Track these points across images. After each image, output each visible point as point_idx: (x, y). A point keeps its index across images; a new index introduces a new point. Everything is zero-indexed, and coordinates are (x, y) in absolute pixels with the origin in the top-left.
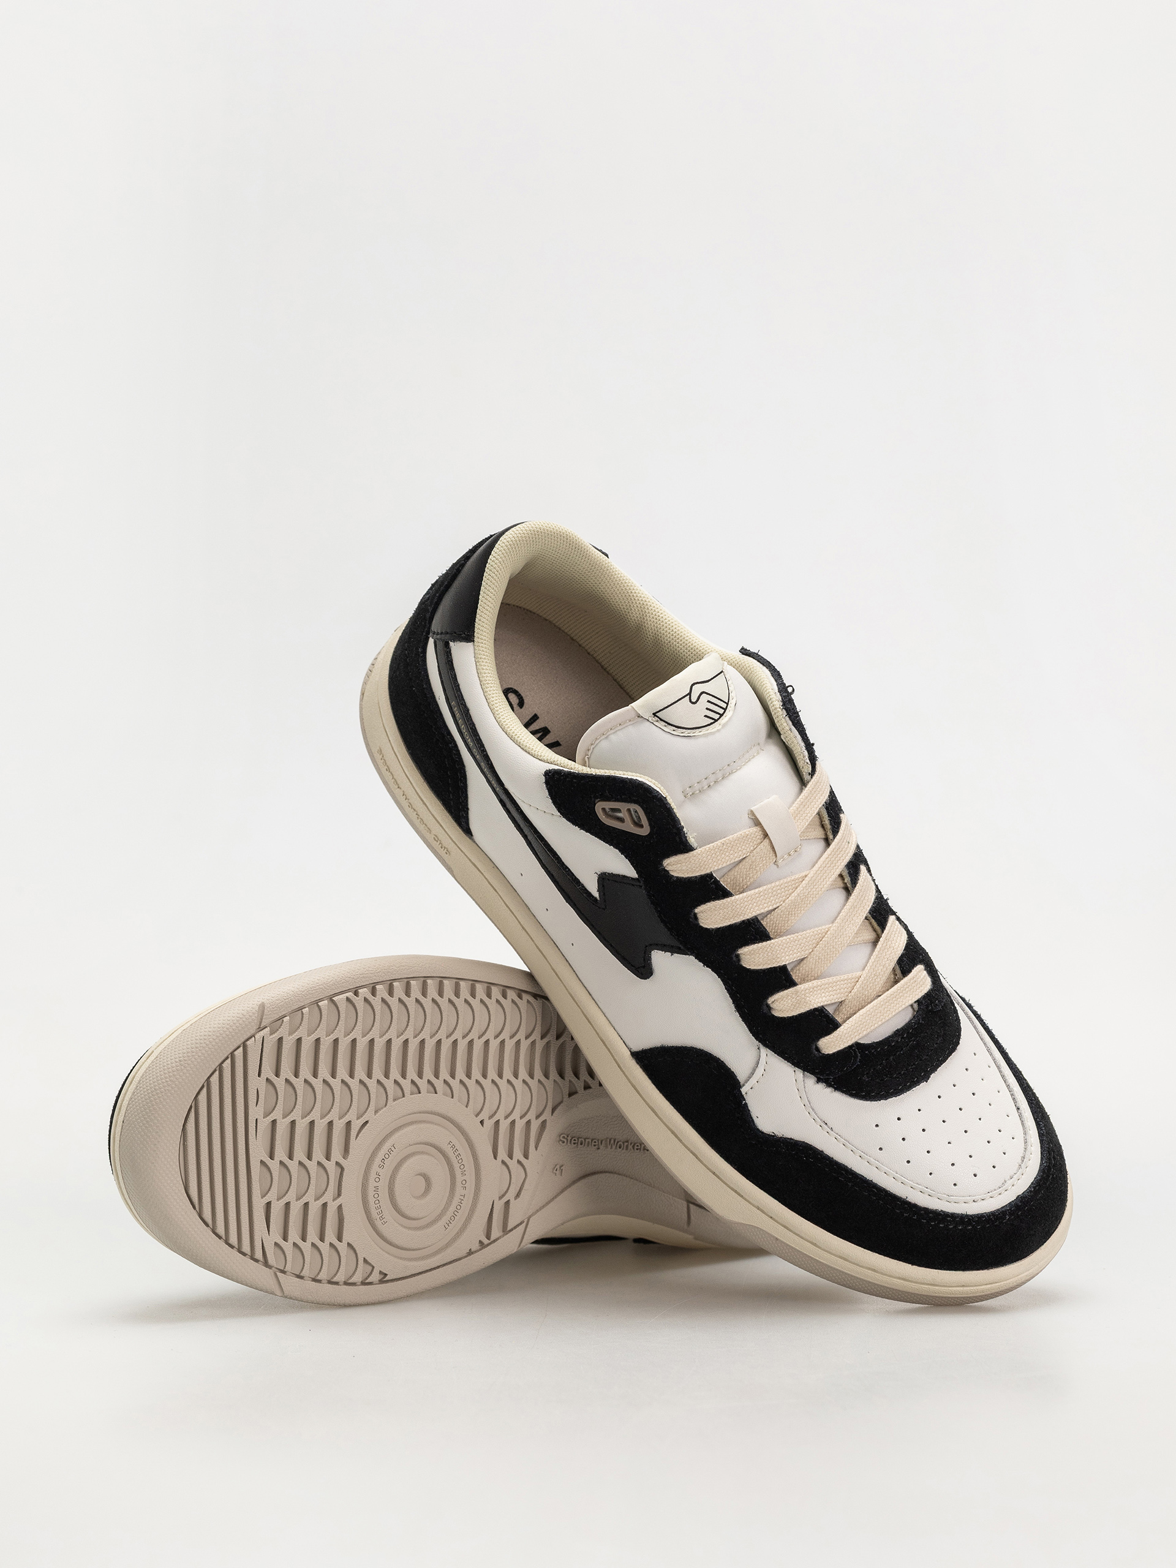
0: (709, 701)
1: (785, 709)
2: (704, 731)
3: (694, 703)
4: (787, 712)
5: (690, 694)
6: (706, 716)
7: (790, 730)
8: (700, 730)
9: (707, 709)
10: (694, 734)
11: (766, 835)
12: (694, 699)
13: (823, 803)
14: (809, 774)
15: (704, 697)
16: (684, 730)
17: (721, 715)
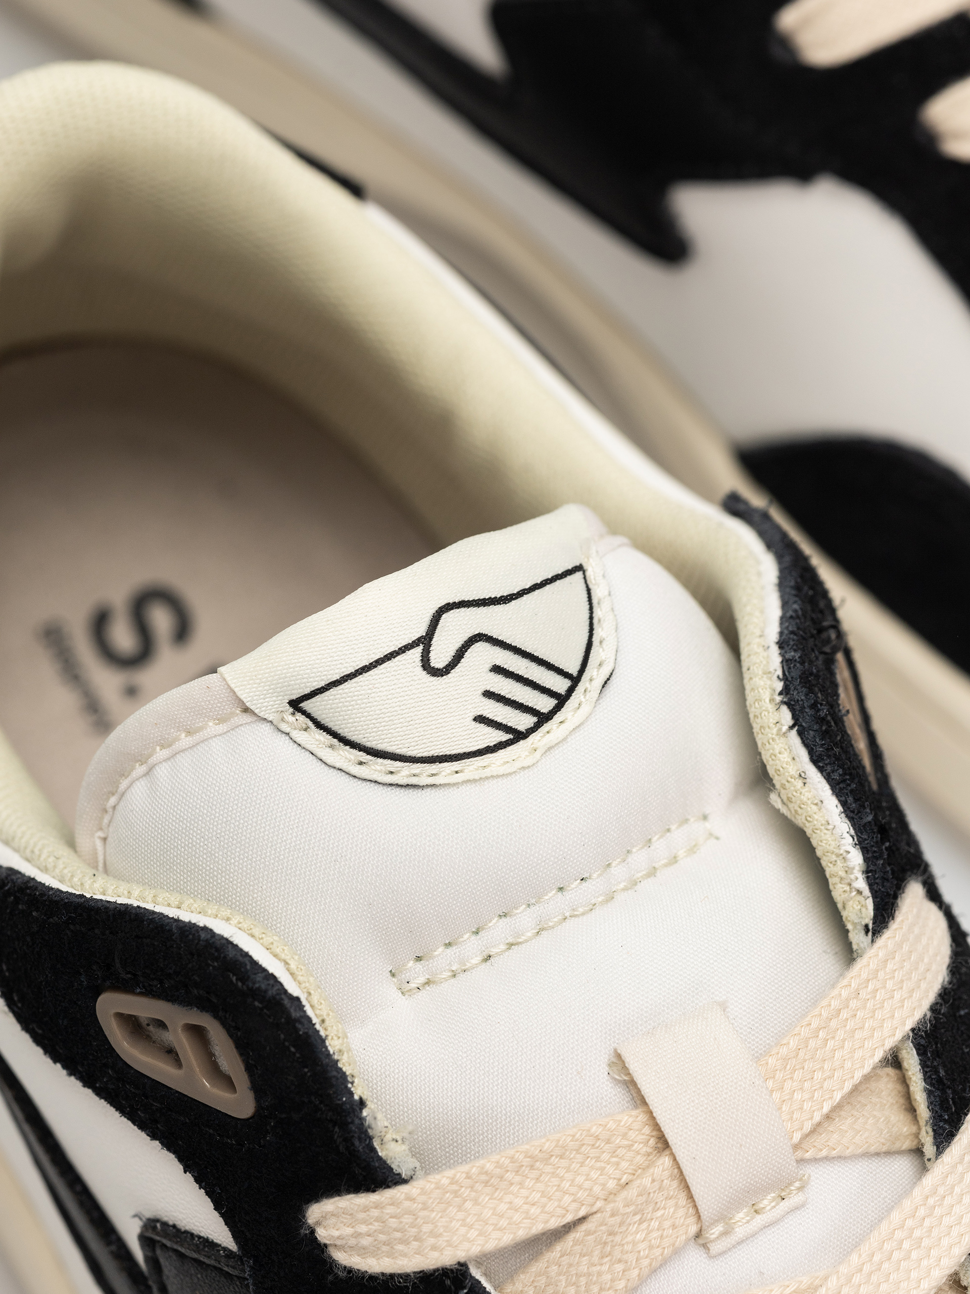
0: (497, 669)
1: (788, 704)
2: (471, 767)
3: (437, 673)
4: (794, 717)
5: (426, 641)
6: (481, 719)
7: (802, 776)
8: (456, 765)
9: (488, 694)
10: (431, 781)
11: (663, 1144)
12: (439, 659)
13: (910, 1024)
14: (866, 929)
15: (482, 654)
16: (398, 764)
17: (562, 700)
